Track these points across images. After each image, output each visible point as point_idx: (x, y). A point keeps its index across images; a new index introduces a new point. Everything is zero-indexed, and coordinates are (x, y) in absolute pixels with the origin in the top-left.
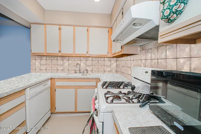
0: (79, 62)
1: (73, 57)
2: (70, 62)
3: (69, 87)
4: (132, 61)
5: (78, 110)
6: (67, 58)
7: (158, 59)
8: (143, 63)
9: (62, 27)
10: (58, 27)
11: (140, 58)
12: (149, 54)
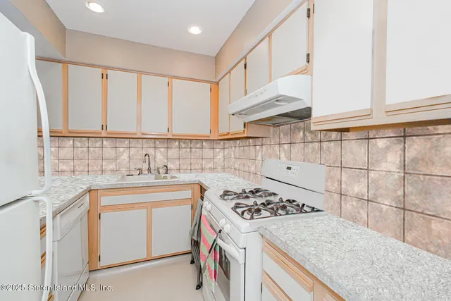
0: (151, 152)
1: (140, 140)
2: (133, 151)
3: (131, 206)
4: (258, 147)
5: (154, 255)
6: (127, 142)
7: (320, 141)
8: (284, 149)
9: (109, 72)
10: (100, 71)
11: (277, 140)
12: (300, 131)
